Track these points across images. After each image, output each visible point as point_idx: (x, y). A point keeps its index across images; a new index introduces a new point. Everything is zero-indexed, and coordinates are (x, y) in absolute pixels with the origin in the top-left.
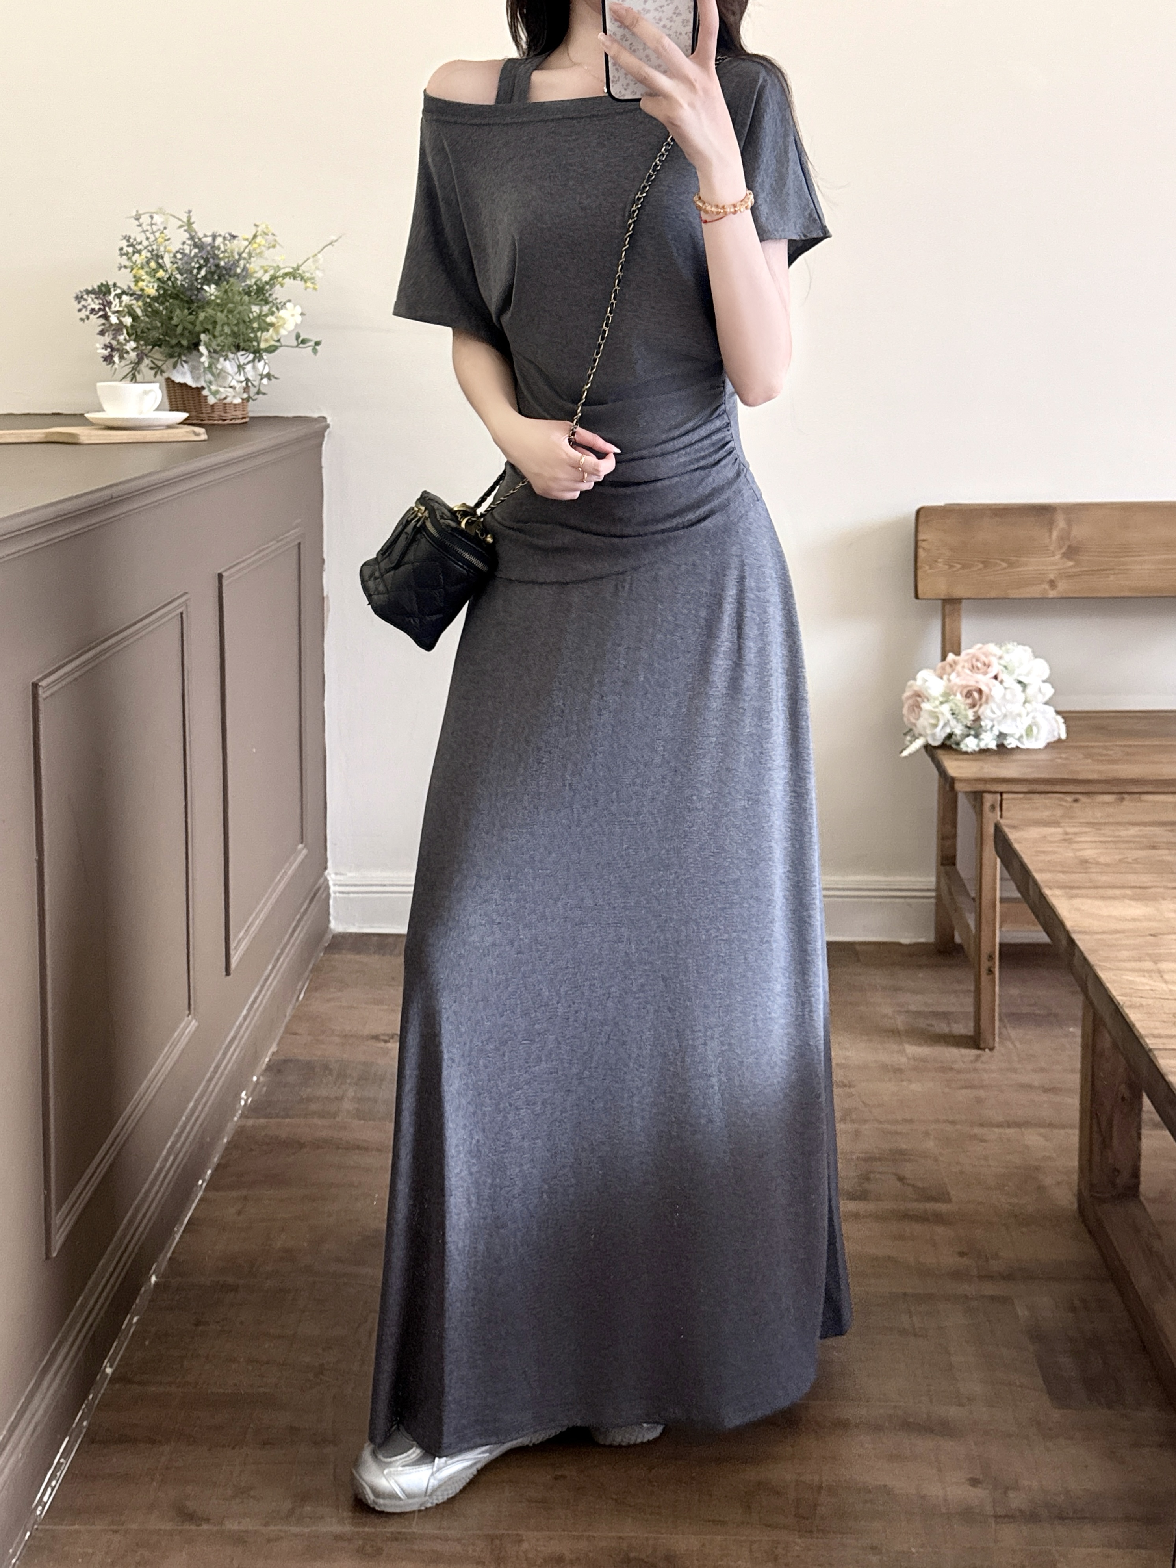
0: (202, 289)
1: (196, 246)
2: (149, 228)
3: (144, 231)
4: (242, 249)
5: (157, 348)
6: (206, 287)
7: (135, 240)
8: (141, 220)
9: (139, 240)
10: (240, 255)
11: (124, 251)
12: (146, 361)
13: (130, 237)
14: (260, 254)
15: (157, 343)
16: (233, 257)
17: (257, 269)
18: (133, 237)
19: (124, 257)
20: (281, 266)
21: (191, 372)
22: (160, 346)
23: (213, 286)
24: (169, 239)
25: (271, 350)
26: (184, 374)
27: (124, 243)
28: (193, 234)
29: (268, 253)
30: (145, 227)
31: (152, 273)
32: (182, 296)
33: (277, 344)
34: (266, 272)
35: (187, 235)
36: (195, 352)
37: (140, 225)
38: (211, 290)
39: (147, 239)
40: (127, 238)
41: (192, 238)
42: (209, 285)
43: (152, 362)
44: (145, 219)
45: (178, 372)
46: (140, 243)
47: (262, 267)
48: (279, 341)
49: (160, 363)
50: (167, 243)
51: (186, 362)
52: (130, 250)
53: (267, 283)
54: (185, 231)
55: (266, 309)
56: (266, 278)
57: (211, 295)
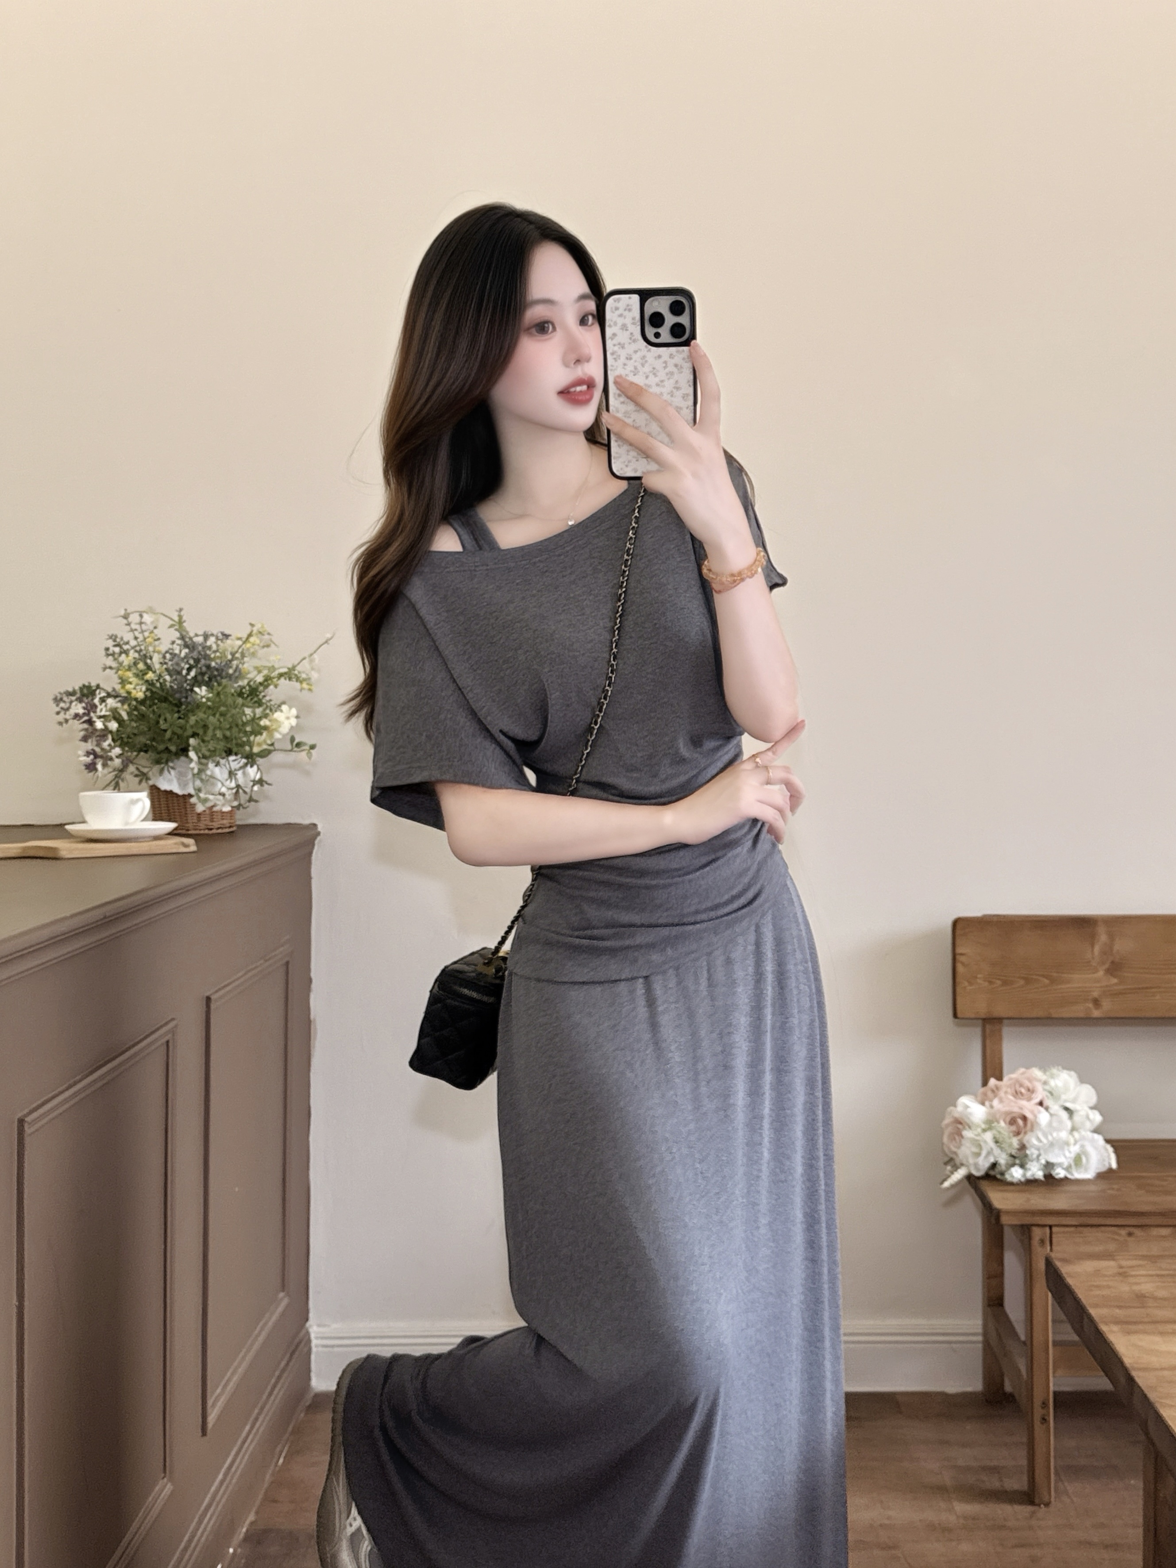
0: (192, 690)
1: (186, 646)
2: (138, 627)
3: (132, 630)
4: (236, 649)
5: (142, 753)
6: (196, 689)
7: (122, 639)
8: (130, 619)
9: (125, 639)
10: (233, 654)
11: (111, 651)
12: (132, 768)
13: (116, 637)
14: (253, 655)
15: (145, 749)
16: (226, 657)
17: (251, 669)
18: (119, 636)
19: (111, 657)
20: (276, 666)
21: (178, 779)
22: (146, 752)
23: (204, 688)
24: (159, 639)
25: (264, 754)
26: (170, 781)
27: (110, 643)
28: (184, 633)
29: (261, 652)
30: (134, 626)
31: (141, 675)
32: (171, 699)
33: (271, 748)
34: (260, 672)
35: (178, 635)
36: (183, 758)
37: (129, 624)
38: (202, 692)
39: (136, 638)
40: (113, 637)
41: (182, 638)
42: (200, 687)
43: (137, 769)
44: (134, 618)
45: (164, 779)
46: (127, 643)
47: (256, 668)
48: (272, 745)
49: (145, 770)
50: (157, 643)
51: (173, 768)
52: (117, 650)
53: (261, 684)
54: (176, 630)
55: (259, 711)
56: (260, 679)
57: (202, 697)
